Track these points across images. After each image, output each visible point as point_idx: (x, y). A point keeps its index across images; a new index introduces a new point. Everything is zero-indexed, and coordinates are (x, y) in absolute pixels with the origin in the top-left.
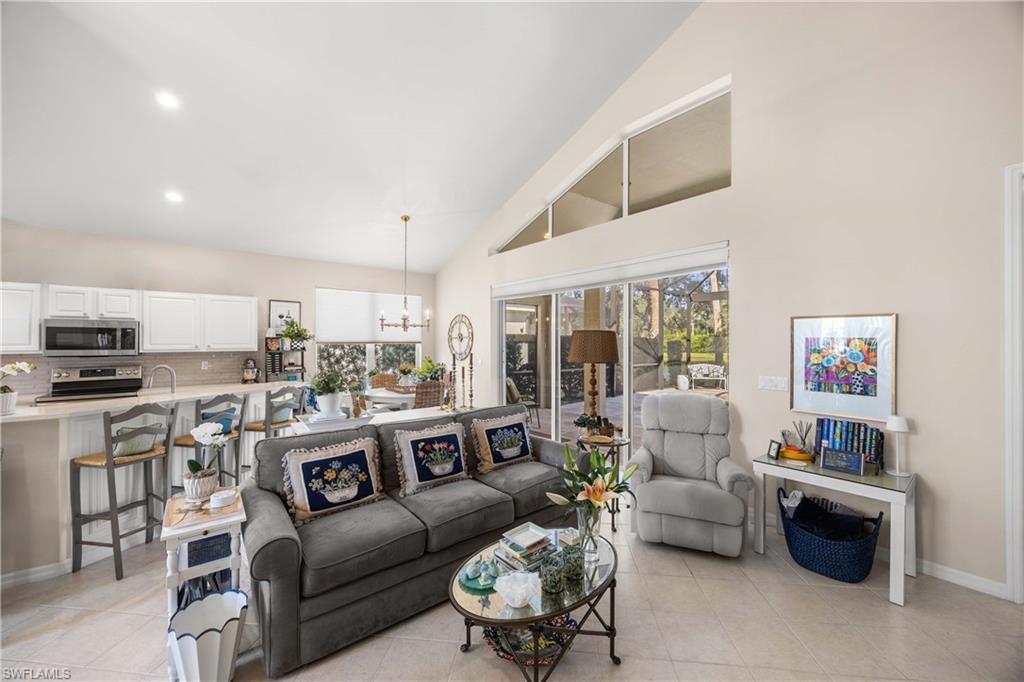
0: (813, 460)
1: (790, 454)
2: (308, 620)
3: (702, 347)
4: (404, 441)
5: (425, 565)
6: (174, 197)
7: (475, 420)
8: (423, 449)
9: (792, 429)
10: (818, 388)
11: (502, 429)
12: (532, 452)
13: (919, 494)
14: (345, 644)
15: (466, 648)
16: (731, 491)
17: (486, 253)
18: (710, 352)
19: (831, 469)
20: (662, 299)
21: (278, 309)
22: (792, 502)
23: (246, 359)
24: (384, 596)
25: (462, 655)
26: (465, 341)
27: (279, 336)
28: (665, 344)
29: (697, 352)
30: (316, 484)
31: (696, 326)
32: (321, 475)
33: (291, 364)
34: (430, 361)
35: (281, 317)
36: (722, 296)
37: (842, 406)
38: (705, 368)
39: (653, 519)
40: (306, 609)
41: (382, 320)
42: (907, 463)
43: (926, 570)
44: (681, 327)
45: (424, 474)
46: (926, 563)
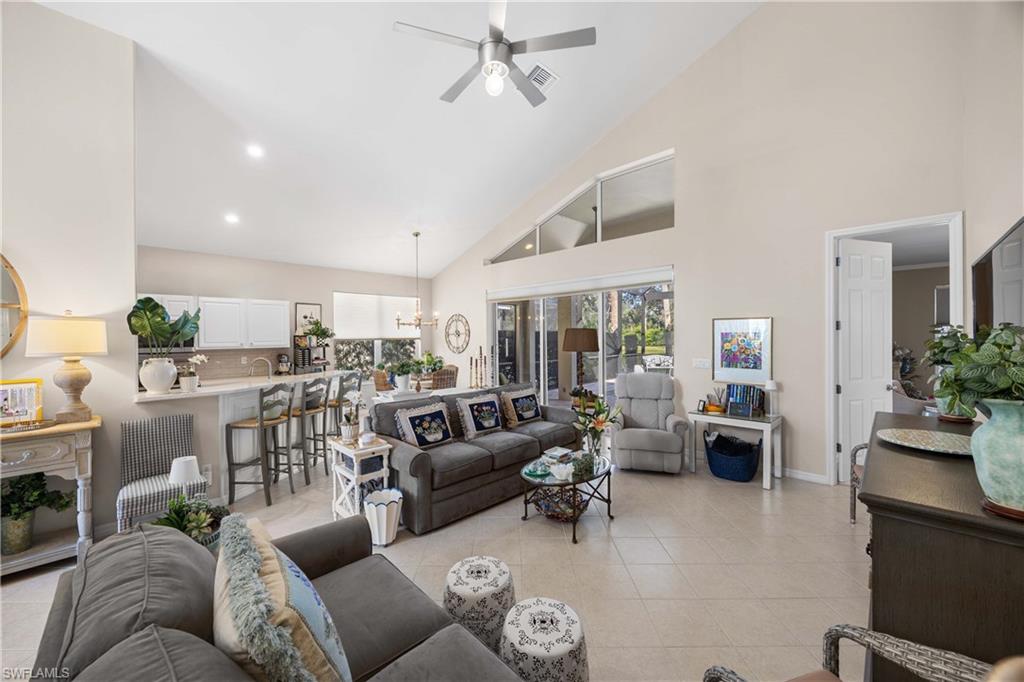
0: (725, 411)
1: (712, 408)
2: (439, 502)
3: (654, 341)
4: (464, 405)
5: (493, 476)
6: (232, 219)
7: (503, 393)
8: (477, 410)
9: (713, 393)
10: (729, 366)
11: (522, 398)
12: (542, 415)
13: (783, 428)
14: (453, 520)
15: (524, 518)
16: (675, 431)
17: (482, 262)
18: (661, 345)
19: (734, 415)
20: (620, 297)
21: (303, 310)
22: (712, 438)
23: (279, 355)
24: (472, 493)
25: (522, 522)
26: (463, 337)
27: (306, 335)
28: (623, 339)
29: (649, 345)
30: (419, 430)
31: (648, 321)
32: (420, 425)
33: (317, 359)
34: (430, 355)
35: (305, 317)
36: (670, 295)
37: (741, 376)
38: (657, 359)
39: (627, 453)
40: (436, 495)
41: (398, 320)
42: (778, 409)
43: (787, 474)
44: (636, 321)
45: (479, 426)
46: (788, 469)
